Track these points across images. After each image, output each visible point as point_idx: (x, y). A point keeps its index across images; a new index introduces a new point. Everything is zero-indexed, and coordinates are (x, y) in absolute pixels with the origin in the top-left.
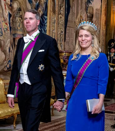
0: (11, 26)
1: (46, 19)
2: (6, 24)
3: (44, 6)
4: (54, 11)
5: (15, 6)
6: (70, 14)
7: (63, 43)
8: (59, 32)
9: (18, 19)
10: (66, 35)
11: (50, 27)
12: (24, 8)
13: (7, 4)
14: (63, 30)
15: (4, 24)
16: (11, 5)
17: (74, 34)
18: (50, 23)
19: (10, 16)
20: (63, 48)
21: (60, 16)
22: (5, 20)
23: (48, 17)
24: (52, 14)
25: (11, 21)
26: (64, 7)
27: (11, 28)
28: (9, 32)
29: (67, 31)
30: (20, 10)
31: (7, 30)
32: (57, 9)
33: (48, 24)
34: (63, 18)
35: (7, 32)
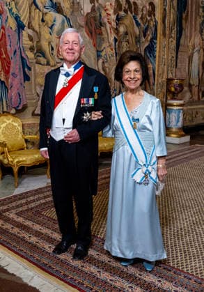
0: (117, 51)
1: (155, 43)
2: (112, 49)
3: (153, 29)
4: (164, 34)
5: (122, 29)
6: (183, 36)
7: (174, 69)
8: (170, 58)
9: (124, 44)
10: (178, 61)
11: (159, 52)
12: (131, 31)
13: (113, 28)
14: (174, 55)
15: (109, 49)
16: (117, 29)
17: (187, 60)
18: (160, 47)
19: (116, 40)
20: (174, 74)
21: (171, 39)
22: (110, 46)
23: (158, 41)
24: (162, 37)
25: (117, 47)
26: (176, 29)
27: (116, 53)
28: (115, 58)
29: (179, 57)
30: (126, 33)
31: (112, 56)
32: (167, 32)
33: (157, 49)
34: (175, 42)
35: (112, 58)
